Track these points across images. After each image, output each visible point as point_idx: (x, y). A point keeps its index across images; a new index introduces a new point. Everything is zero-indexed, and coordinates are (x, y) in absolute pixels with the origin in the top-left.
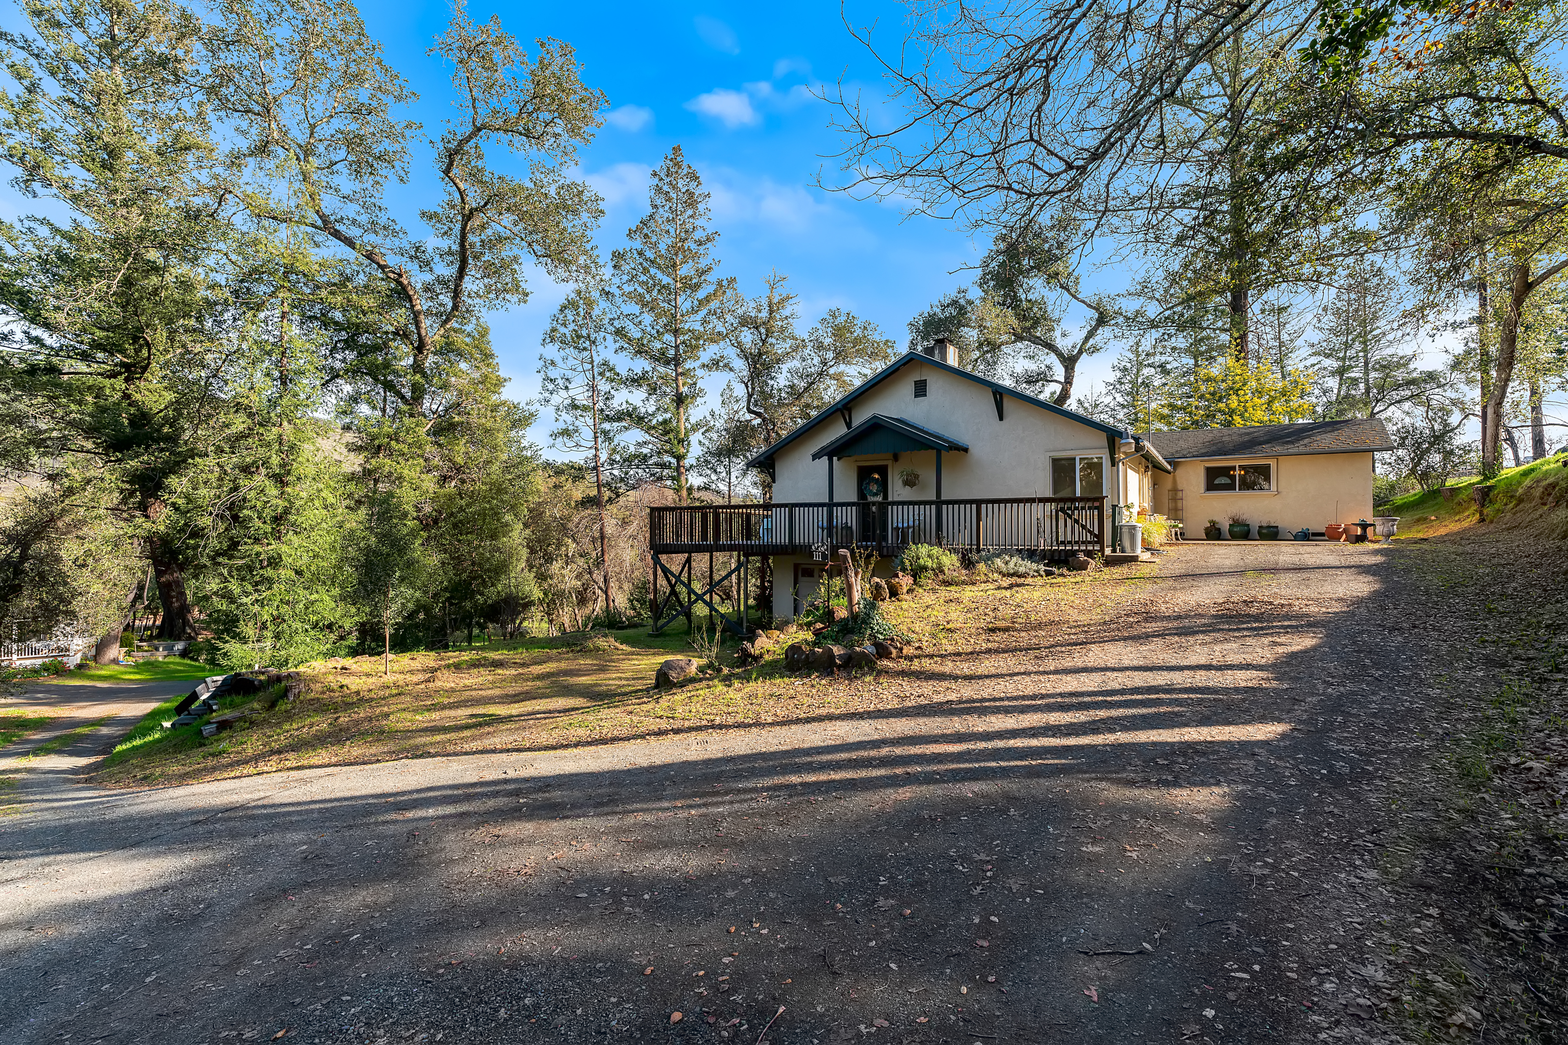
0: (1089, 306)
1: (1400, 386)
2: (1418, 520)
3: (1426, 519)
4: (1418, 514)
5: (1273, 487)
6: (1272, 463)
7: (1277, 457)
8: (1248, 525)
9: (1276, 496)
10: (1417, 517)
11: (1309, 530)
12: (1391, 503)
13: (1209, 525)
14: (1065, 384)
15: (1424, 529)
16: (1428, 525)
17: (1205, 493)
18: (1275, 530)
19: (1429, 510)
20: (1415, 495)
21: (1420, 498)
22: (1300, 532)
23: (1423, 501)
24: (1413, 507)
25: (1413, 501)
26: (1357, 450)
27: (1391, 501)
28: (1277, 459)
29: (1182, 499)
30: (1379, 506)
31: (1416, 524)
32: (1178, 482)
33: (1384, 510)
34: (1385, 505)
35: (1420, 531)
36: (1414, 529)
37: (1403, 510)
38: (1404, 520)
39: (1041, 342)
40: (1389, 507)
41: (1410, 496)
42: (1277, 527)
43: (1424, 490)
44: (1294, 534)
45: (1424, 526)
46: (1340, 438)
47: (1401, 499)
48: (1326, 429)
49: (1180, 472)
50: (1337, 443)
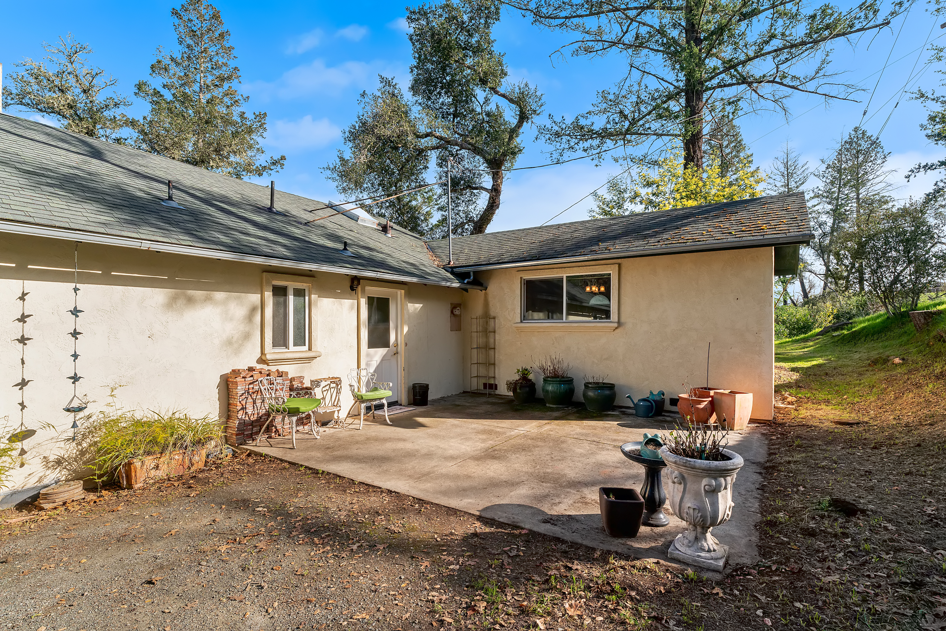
0: (511, 101)
2: (875, 362)
3: (886, 361)
4: (876, 350)
5: (614, 316)
6: (612, 271)
7: (618, 260)
8: (570, 381)
9: (617, 331)
10: (874, 354)
11: (663, 395)
12: (849, 326)
13: (517, 377)
14: (492, 192)
15: (881, 381)
16: (888, 373)
17: (521, 322)
18: (607, 392)
19: (893, 342)
20: (878, 317)
21: (883, 322)
22: (644, 400)
23: (887, 327)
24: (873, 335)
25: (873, 327)
26: (741, 244)
27: (851, 323)
28: (620, 265)
29: (494, 332)
30: (836, 329)
31: (871, 368)
32: (491, 304)
33: (838, 335)
34: (842, 329)
35: (874, 386)
36: (866, 380)
37: (860, 339)
38: (857, 356)
39: (470, 146)
40: (845, 332)
41: (872, 319)
42: (611, 387)
43: (888, 312)
44: (636, 401)
45: (882, 375)
46: (721, 225)
47: (861, 322)
48: (712, 214)
49: (493, 287)
50: (712, 233)
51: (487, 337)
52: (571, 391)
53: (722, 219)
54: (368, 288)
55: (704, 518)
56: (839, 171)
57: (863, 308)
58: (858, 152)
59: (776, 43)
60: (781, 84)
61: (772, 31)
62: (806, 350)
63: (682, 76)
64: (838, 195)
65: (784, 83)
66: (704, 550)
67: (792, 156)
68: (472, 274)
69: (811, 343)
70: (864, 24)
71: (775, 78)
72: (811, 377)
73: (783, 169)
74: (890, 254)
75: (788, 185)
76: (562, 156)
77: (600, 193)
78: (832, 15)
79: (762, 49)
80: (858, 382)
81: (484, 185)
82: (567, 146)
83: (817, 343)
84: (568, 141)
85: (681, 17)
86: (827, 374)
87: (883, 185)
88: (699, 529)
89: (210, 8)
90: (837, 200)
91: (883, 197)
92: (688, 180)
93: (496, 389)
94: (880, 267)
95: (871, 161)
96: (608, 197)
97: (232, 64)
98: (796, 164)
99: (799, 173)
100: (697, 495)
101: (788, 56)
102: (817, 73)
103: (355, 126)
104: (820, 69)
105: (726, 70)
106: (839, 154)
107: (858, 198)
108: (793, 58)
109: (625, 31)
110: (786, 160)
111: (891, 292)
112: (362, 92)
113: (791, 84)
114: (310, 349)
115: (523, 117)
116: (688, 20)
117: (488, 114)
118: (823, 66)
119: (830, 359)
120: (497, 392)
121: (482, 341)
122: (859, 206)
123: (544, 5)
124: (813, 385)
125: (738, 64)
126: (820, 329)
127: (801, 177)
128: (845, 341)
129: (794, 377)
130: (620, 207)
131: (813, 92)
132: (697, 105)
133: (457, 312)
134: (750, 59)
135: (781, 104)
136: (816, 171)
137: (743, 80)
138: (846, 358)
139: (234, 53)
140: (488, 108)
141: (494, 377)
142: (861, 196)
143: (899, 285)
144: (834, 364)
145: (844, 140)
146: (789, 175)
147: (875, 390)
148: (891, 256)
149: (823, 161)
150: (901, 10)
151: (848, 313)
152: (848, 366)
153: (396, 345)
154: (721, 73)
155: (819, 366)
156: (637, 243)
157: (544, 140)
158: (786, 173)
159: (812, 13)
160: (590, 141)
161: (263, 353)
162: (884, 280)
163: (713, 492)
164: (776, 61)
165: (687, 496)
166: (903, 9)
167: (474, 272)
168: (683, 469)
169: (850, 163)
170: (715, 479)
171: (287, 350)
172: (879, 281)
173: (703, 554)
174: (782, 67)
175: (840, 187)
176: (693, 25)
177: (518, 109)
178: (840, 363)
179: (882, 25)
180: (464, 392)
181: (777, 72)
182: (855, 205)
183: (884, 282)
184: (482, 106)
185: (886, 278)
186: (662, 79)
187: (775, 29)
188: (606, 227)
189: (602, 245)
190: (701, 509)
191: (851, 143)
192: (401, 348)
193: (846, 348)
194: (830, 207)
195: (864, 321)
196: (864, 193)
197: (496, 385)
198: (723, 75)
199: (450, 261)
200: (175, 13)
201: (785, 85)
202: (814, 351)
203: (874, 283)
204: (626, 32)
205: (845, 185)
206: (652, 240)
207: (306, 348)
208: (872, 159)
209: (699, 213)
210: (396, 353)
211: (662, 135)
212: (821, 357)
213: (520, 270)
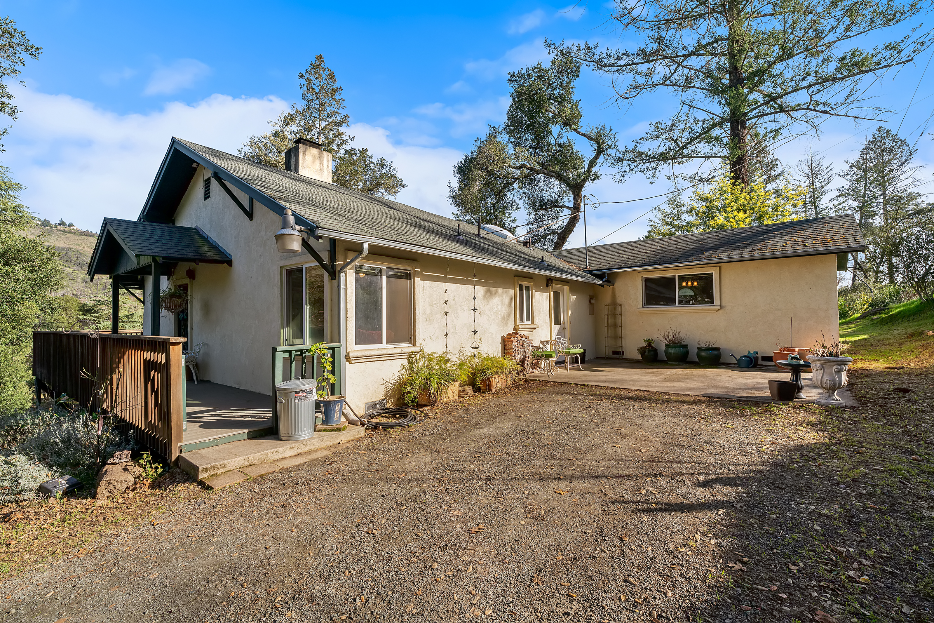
0: (590, 138)
1: (910, 215)
2: (912, 335)
3: (921, 334)
4: (912, 327)
5: (716, 301)
6: (714, 271)
7: (719, 264)
8: (686, 346)
9: (719, 312)
10: (911, 330)
11: (757, 353)
12: (886, 311)
13: (644, 344)
14: (574, 209)
15: (918, 347)
16: (923, 342)
17: (643, 307)
18: (716, 353)
19: (927, 321)
20: (912, 303)
21: (917, 306)
22: (745, 356)
23: (921, 311)
24: (909, 317)
25: (909, 310)
26: (814, 253)
27: (888, 309)
28: (720, 267)
29: (621, 315)
30: (875, 314)
31: (909, 340)
32: (617, 296)
33: (877, 319)
34: (880, 314)
35: (912, 351)
36: (905, 347)
37: (897, 320)
38: (896, 332)
39: (554, 174)
40: (884, 316)
41: (907, 305)
42: (718, 349)
43: (921, 298)
44: (738, 358)
45: (919, 343)
46: (796, 239)
47: (897, 308)
48: (785, 230)
49: (619, 284)
50: (791, 245)
51: (615, 318)
52: (687, 353)
53: (794, 235)
54: (554, 285)
55: (835, 384)
56: (865, 170)
57: (896, 296)
58: (882, 151)
59: (810, 79)
60: (815, 110)
61: (806, 70)
62: (849, 330)
63: (727, 109)
64: (865, 192)
65: (818, 109)
66: (834, 400)
67: (816, 159)
68: (606, 275)
69: (853, 325)
70: (890, 61)
71: (808, 106)
72: (859, 347)
73: (807, 171)
74: (921, 252)
75: (813, 185)
76: (623, 176)
77: (662, 208)
78: (860, 55)
79: (798, 85)
80: (899, 349)
81: (567, 204)
82: (628, 169)
83: (859, 325)
84: (629, 164)
85: (724, 61)
86: (872, 345)
87: (910, 181)
88: (831, 391)
89: (326, 70)
90: (864, 197)
91: (911, 194)
92: (738, 195)
93: (623, 354)
94: (913, 262)
95: (897, 159)
96: (669, 210)
97: (343, 112)
98: (820, 165)
99: (823, 174)
100: (831, 374)
101: (820, 88)
102: (847, 99)
103: (461, 162)
104: (849, 96)
105: (766, 103)
106: (863, 153)
107: (884, 194)
108: (824, 89)
109: (673, 72)
110: (810, 163)
111: (924, 282)
112: (476, 139)
113: (823, 109)
114: (532, 323)
115: (600, 151)
116: (731, 64)
117: (560, 146)
118: (852, 93)
119: (873, 335)
120: (624, 357)
121: (611, 321)
122: (886, 202)
123: (605, 56)
124: (862, 352)
125: (777, 98)
126: (859, 315)
127: (826, 177)
128: (883, 322)
129: (845, 348)
130: (679, 218)
131: (843, 116)
132: (741, 132)
133: (593, 301)
134: (787, 94)
135: (812, 124)
136: (841, 172)
137: (782, 109)
138: (887, 334)
139: (345, 103)
140: (560, 141)
141: (622, 346)
142: (887, 192)
143: (930, 277)
144: (877, 338)
145: (868, 139)
146: (814, 176)
147: (913, 353)
148: (922, 254)
149: (847, 162)
150: (923, 49)
151: (883, 302)
152: (889, 339)
153: (564, 324)
154: (761, 105)
155: (865, 340)
156: (734, 252)
157: (609, 164)
158: (810, 174)
159: (841, 56)
160: (648, 164)
161: (515, 324)
162: (917, 273)
163: (839, 372)
164: (810, 93)
165: (825, 375)
166: (924, 47)
167: (608, 274)
168: (823, 363)
169: (875, 162)
170: (840, 366)
171: (523, 323)
172: (912, 274)
173: (834, 401)
174: (815, 97)
175: (866, 185)
176: (736, 68)
177: (596, 145)
178: (882, 337)
179: (905, 61)
180: (597, 358)
181: (811, 100)
182: (882, 201)
183: (916, 274)
184: (556, 140)
185: (918, 271)
186: (710, 113)
187: (809, 69)
188: (702, 240)
189: (707, 254)
190: (833, 380)
191: (874, 142)
192: (567, 325)
193: (886, 327)
194: (855, 204)
195: (900, 307)
196: (891, 189)
197: (623, 352)
198: (763, 107)
199: (587, 267)
200: (301, 76)
201: (818, 111)
202: (857, 331)
203: (907, 275)
204: (675, 72)
205: (870, 183)
206: (745, 250)
207: (530, 323)
208: (898, 156)
209: (774, 229)
210: (564, 329)
211: (710, 157)
212: (864, 334)
213: (640, 272)
